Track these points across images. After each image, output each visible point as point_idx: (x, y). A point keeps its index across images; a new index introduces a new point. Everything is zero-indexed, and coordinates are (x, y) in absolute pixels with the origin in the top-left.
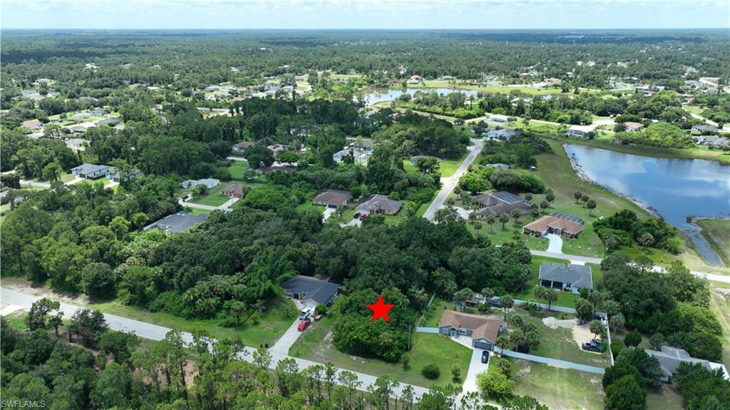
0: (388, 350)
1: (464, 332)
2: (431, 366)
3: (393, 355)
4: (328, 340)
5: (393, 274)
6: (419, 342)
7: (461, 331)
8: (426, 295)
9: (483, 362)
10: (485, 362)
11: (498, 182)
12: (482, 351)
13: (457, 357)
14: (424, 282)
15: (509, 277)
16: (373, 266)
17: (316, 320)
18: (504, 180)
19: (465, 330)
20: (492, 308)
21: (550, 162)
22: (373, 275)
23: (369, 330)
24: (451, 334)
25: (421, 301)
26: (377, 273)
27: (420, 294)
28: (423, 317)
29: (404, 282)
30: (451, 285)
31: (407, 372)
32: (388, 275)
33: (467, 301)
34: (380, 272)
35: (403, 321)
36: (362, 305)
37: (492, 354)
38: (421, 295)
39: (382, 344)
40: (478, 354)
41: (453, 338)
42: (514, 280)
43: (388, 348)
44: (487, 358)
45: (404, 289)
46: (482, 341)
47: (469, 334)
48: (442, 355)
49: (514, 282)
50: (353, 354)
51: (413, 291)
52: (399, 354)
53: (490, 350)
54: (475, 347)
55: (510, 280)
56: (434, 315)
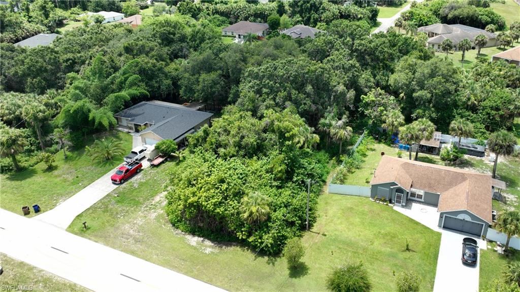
0: (260, 228)
1: (420, 197)
2: (351, 270)
3: (268, 239)
4: (160, 202)
5: (294, 92)
6: (330, 213)
7: (413, 195)
8: (349, 128)
9: (465, 263)
10: (470, 261)
11: (450, 16)
12: (460, 238)
13: (408, 249)
14: (348, 108)
15: (492, 108)
16: (261, 79)
17: (153, 166)
18: (457, 13)
19: (421, 193)
20: (466, 157)
21: (502, 9)
22: (259, 92)
23: (225, 186)
24: (394, 200)
25: (340, 139)
26: (265, 90)
27: (338, 127)
28: (342, 166)
29: (314, 107)
30: (393, 116)
31: (295, 280)
32: (283, 94)
33: (423, 143)
34: (271, 88)
35: (301, 171)
36: (223, 138)
37: (482, 244)
38: (340, 128)
39: (246, 215)
40: (452, 243)
41: (397, 208)
42: (501, 112)
43: (259, 224)
44: (475, 256)
45: (312, 119)
46: (461, 217)
47: (432, 201)
48: (376, 243)
49: (501, 116)
50: (193, 233)
51: (327, 121)
52: (285, 238)
53: (479, 236)
54: (445, 228)
55: (494, 112)
56: (363, 165)
